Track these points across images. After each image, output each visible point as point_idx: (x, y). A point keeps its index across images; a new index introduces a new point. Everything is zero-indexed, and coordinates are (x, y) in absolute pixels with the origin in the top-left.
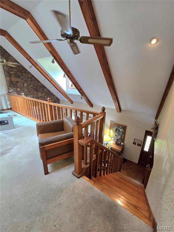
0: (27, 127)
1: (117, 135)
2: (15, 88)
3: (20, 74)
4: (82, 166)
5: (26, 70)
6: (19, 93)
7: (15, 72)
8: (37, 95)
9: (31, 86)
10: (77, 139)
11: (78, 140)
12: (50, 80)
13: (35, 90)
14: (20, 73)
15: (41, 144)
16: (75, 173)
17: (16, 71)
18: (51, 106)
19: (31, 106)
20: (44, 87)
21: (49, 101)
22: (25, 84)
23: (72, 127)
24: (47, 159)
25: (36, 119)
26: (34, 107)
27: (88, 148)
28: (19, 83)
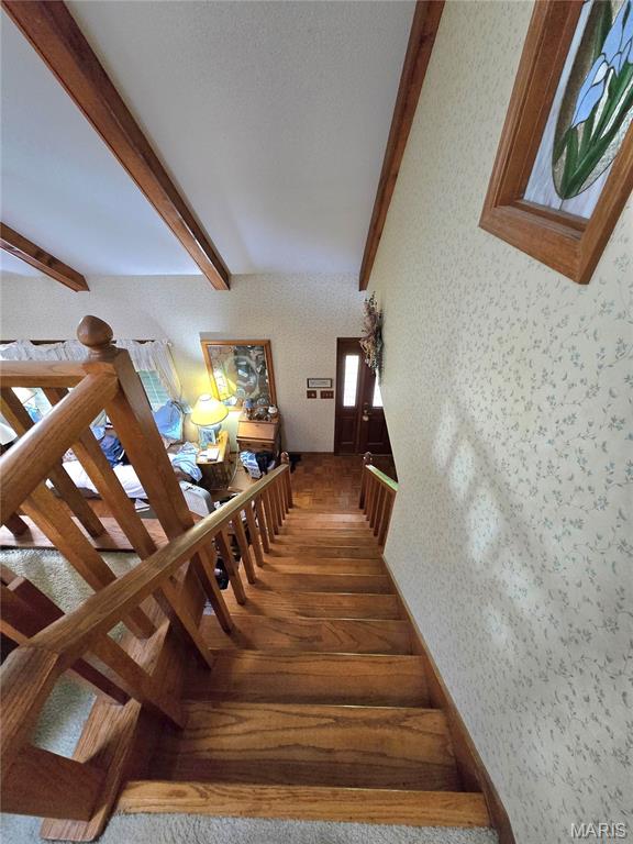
1: (246, 375)
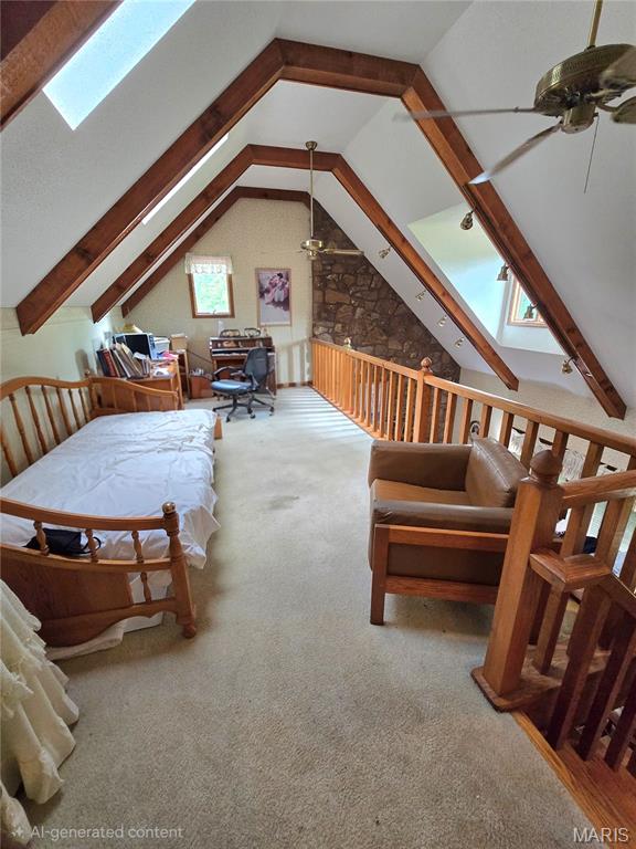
0: (343, 445)
2: (329, 324)
3: (350, 279)
4: (524, 670)
5: (369, 265)
6: (337, 339)
7: (339, 274)
8: (387, 346)
9: (375, 316)
10: (528, 545)
11: (533, 551)
12: (439, 294)
13: (384, 330)
14: (352, 277)
15: (379, 517)
16: (482, 678)
17: (341, 271)
18: (428, 388)
19: (365, 381)
20: (411, 319)
21: (424, 369)
22: (359, 311)
23: (506, 486)
24: (389, 574)
25: (372, 426)
26: (373, 386)
27: (572, 608)
28: (341, 309)
